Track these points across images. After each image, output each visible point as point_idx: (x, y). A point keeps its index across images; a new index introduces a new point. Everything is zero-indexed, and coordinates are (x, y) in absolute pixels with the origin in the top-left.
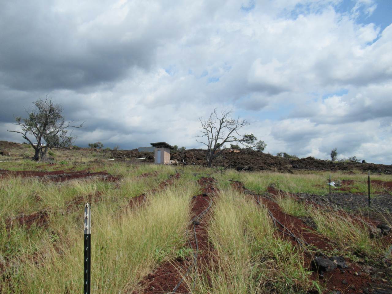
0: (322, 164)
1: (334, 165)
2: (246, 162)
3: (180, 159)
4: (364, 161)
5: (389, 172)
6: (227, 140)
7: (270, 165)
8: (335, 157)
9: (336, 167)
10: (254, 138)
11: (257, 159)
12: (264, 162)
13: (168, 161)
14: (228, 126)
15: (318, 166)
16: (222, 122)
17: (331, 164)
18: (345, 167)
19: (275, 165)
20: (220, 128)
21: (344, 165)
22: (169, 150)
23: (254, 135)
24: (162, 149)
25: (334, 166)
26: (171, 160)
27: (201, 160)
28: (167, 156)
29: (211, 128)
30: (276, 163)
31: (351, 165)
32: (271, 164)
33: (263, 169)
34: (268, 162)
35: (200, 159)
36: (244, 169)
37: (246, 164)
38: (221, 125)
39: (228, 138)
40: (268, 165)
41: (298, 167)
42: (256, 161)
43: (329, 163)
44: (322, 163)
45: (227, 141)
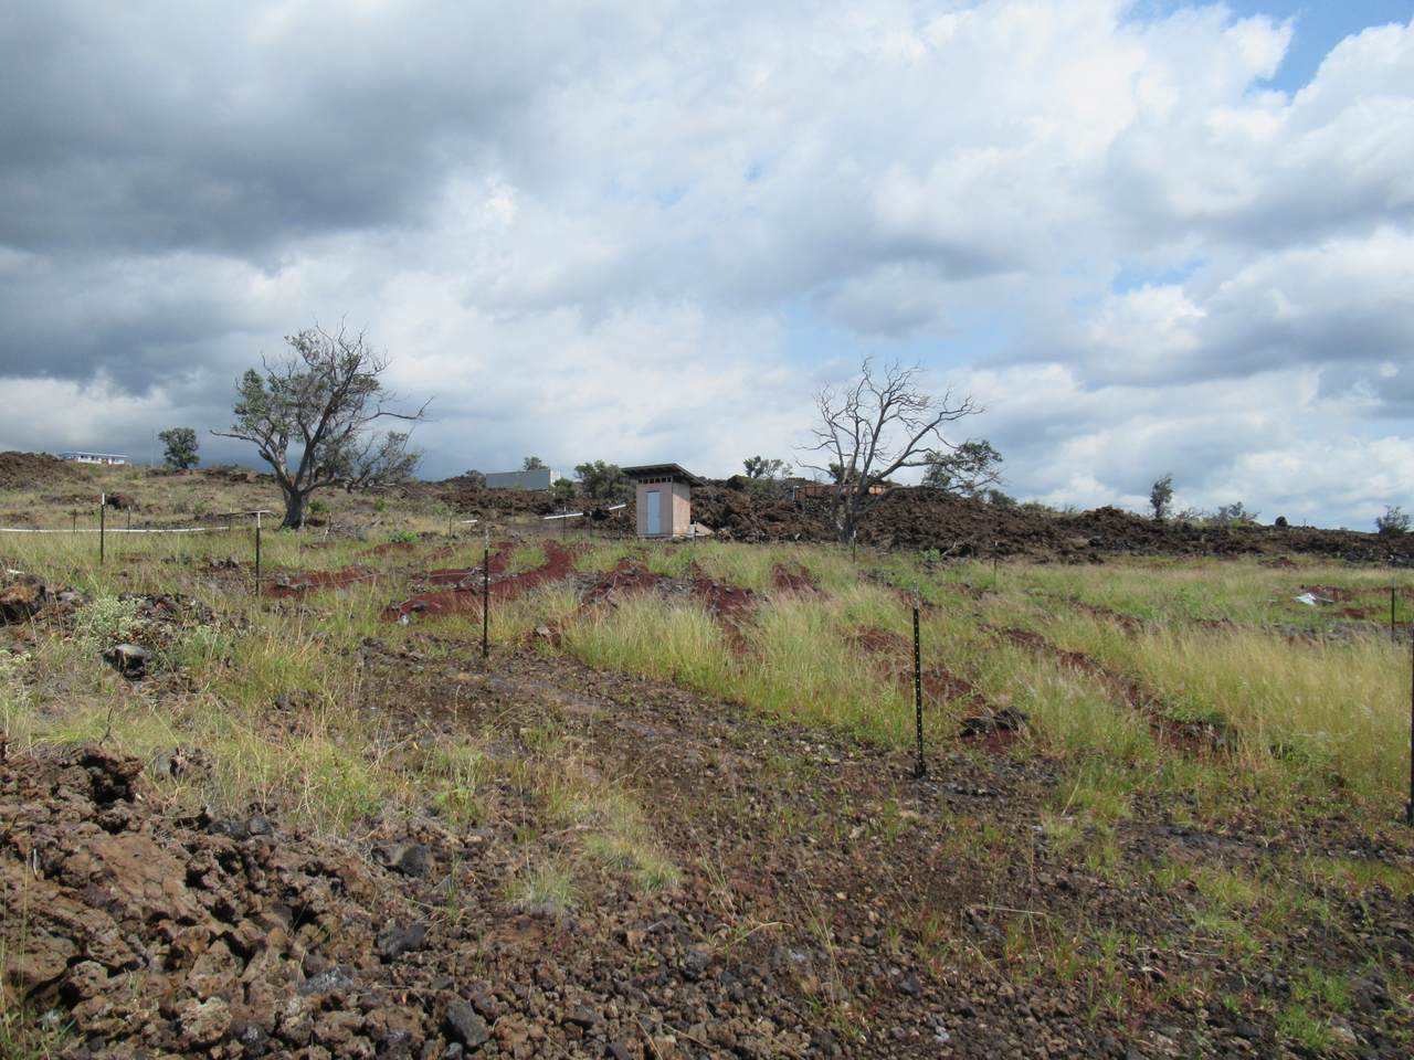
0: (1154, 531)
1: (1196, 534)
2: (949, 530)
3: (709, 519)
4: (1281, 522)
5: (1399, 560)
6: (904, 461)
7: (1019, 538)
8: (1165, 504)
9: (1202, 540)
10: (992, 455)
11: (974, 520)
12: (998, 528)
13: (685, 528)
14: (904, 416)
15: (1145, 540)
16: (889, 404)
17: (1184, 532)
18: (1233, 543)
19: (1035, 537)
20: (882, 422)
21: (1227, 533)
22: (686, 490)
23: (991, 445)
24: (667, 486)
25: (1197, 539)
26: (692, 523)
27: (782, 521)
28: (681, 508)
29: (857, 423)
30: (1036, 533)
31: (1253, 536)
32: (1023, 535)
33: (1008, 553)
34: (1012, 528)
35: (778, 520)
36: (949, 551)
37: (950, 535)
38: (883, 412)
39: (907, 454)
40: (1012, 538)
41: (1102, 545)
42: (974, 524)
43: (1179, 529)
44: (1157, 528)
45: (905, 465)
